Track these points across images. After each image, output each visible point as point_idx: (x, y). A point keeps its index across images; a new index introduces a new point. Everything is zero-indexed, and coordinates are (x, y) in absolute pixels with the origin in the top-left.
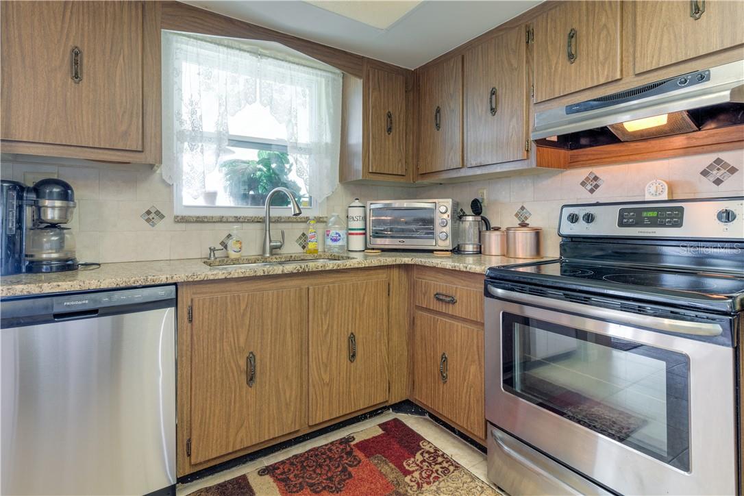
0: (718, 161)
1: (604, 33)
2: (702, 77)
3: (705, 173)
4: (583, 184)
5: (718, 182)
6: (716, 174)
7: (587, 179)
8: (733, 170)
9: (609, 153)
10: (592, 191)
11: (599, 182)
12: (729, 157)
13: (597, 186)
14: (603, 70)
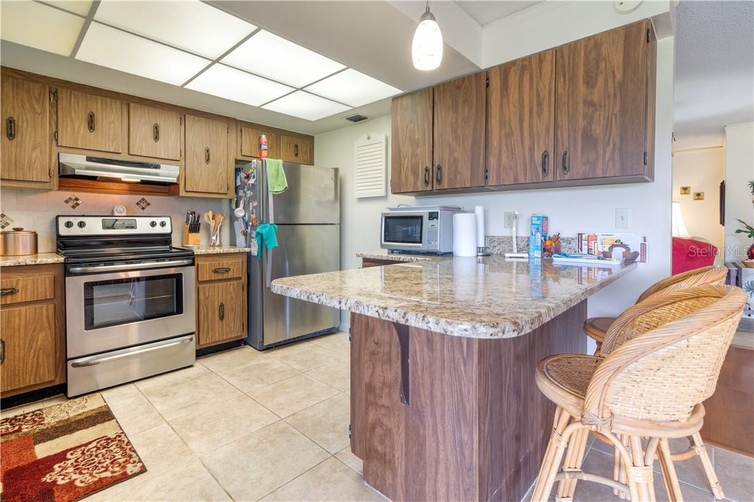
0: (143, 199)
1: (112, 125)
2: (157, 167)
3: (138, 204)
4: (67, 202)
5: (143, 208)
6: (143, 205)
7: (70, 199)
8: (149, 204)
9: (86, 185)
10: (73, 207)
11: (79, 202)
12: (147, 198)
13: (77, 204)
14: (112, 144)
